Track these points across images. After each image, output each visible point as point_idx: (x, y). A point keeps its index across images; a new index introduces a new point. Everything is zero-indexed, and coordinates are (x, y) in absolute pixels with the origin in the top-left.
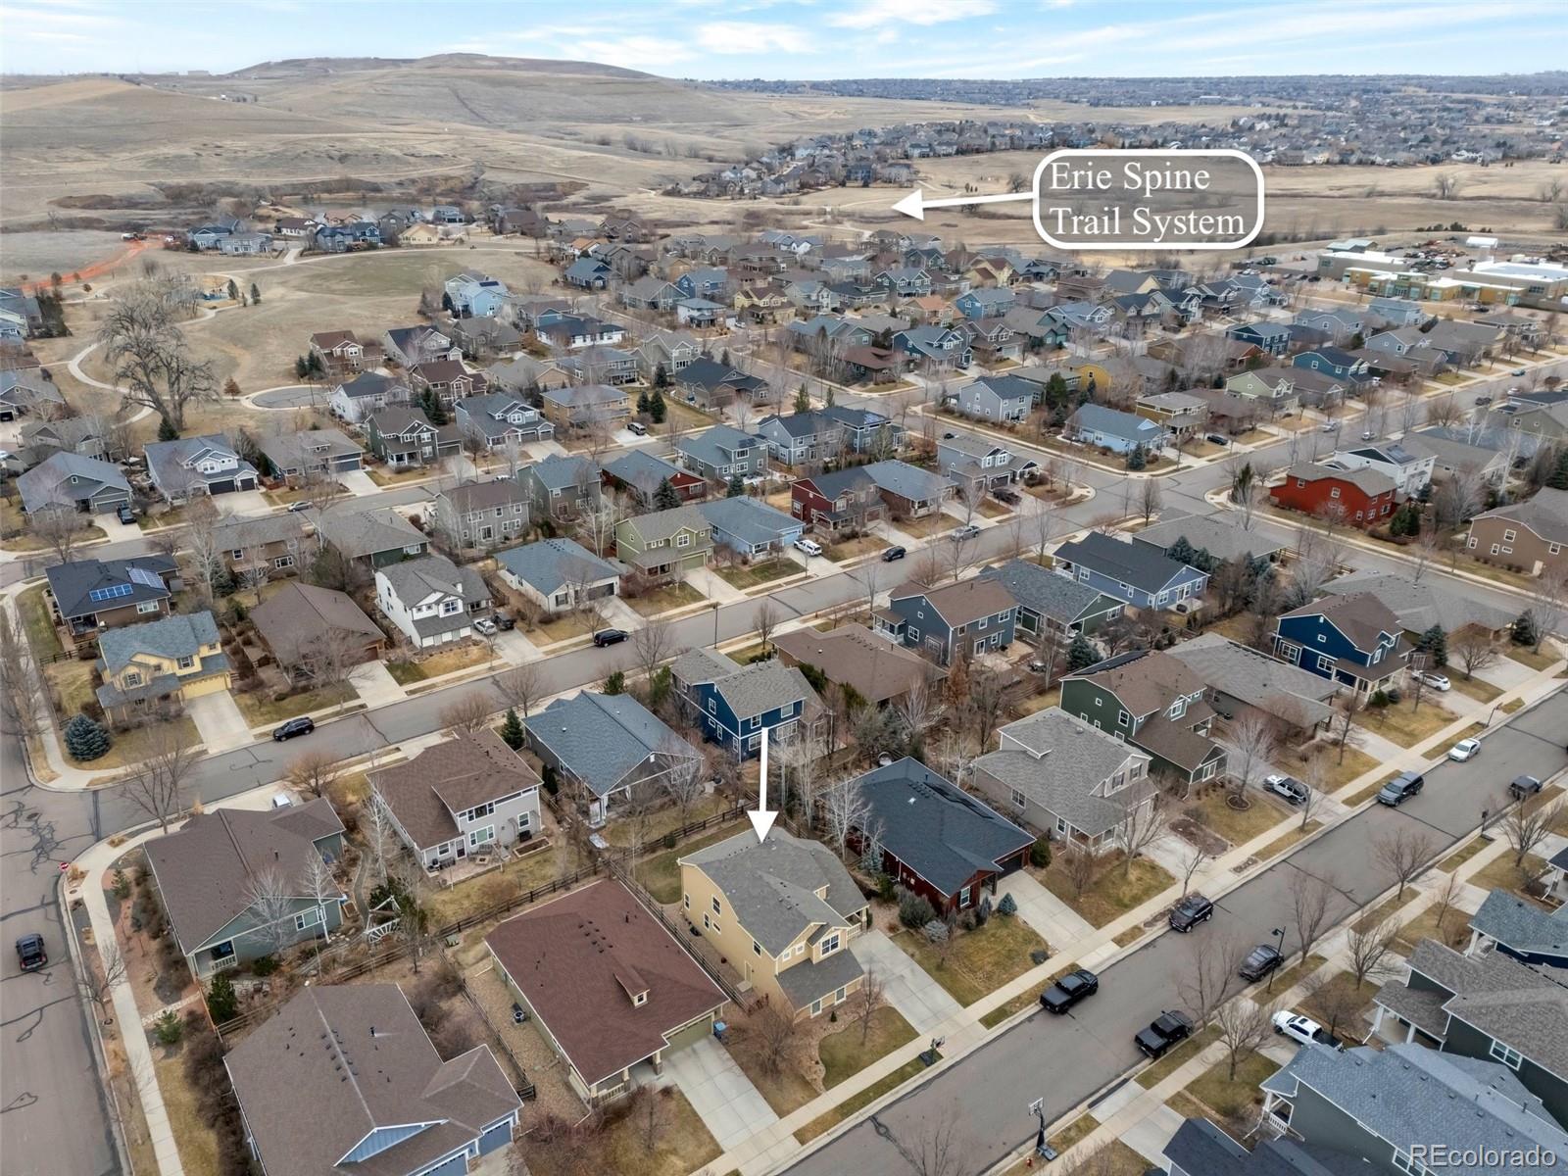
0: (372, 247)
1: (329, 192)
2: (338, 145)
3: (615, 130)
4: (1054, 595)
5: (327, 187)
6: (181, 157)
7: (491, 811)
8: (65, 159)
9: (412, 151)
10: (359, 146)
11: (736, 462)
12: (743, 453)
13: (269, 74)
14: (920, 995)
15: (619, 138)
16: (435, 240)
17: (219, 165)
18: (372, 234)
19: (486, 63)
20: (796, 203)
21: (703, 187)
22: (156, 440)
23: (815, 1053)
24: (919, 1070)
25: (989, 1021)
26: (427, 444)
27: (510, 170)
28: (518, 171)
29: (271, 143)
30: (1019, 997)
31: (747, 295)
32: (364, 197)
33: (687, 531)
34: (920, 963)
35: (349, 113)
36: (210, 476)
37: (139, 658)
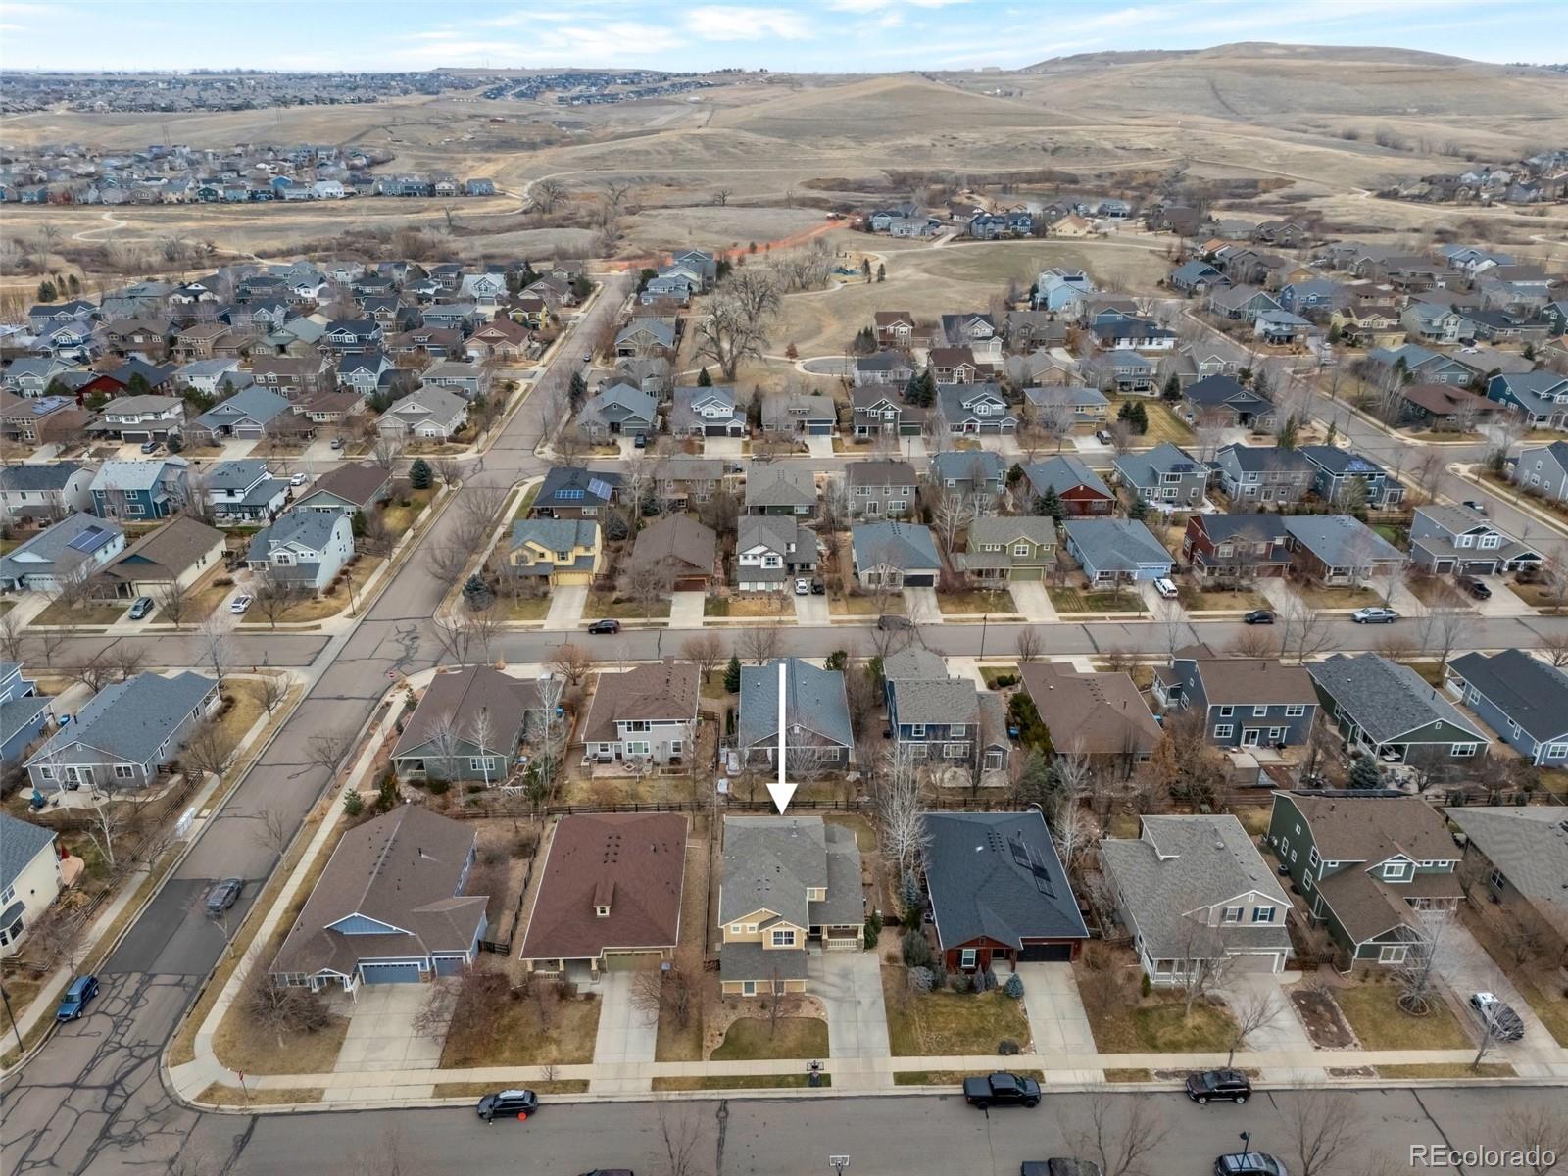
0: (1019, 236)
1: (1029, 182)
2: (1057, 137)
3: (1368, 124)
4: (1385, 705)
5: (1030, 178)
6: (919, 147)
7: (648, 729)
8: (831, 147)
9: (1126, 144)
10: (1074, 139)
11: (1164, 486)
12: (1173, 478)
13: (1055, 69)
14: (860, 1025)
15: (1370, 132)
16: (1081, 233)
17: (948, 155)
18: (1024, 224)
19: (1273, 52)
20: (1541, 214)
21: (1426, 188)
22: (695, 384)
23: (726, 1027)
24: (798, 1085)
25: (902, 1078)
26: (889, 421)
27: (1217, 165)
28: (1224, 166)
29: (998, 136)
30: (952, 1073)
31: (1347, 313)
32: (1058, 188)
33: (1026, 541)
34: (887, 999)
35: (1097, 106)
36: (707, 420)
37: (530, 544)
